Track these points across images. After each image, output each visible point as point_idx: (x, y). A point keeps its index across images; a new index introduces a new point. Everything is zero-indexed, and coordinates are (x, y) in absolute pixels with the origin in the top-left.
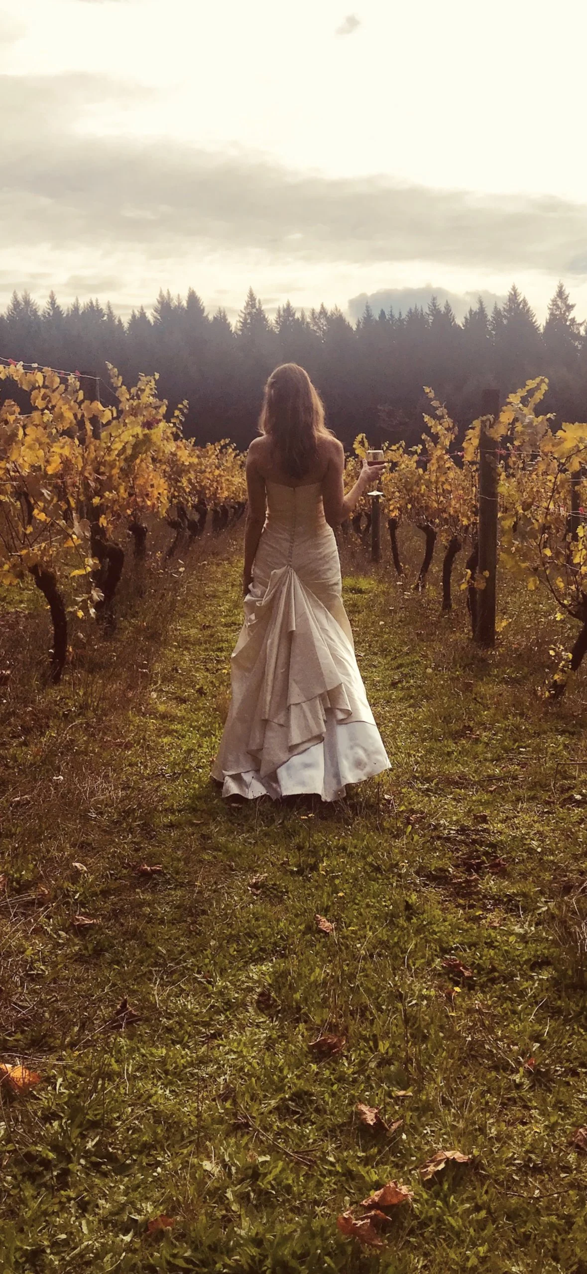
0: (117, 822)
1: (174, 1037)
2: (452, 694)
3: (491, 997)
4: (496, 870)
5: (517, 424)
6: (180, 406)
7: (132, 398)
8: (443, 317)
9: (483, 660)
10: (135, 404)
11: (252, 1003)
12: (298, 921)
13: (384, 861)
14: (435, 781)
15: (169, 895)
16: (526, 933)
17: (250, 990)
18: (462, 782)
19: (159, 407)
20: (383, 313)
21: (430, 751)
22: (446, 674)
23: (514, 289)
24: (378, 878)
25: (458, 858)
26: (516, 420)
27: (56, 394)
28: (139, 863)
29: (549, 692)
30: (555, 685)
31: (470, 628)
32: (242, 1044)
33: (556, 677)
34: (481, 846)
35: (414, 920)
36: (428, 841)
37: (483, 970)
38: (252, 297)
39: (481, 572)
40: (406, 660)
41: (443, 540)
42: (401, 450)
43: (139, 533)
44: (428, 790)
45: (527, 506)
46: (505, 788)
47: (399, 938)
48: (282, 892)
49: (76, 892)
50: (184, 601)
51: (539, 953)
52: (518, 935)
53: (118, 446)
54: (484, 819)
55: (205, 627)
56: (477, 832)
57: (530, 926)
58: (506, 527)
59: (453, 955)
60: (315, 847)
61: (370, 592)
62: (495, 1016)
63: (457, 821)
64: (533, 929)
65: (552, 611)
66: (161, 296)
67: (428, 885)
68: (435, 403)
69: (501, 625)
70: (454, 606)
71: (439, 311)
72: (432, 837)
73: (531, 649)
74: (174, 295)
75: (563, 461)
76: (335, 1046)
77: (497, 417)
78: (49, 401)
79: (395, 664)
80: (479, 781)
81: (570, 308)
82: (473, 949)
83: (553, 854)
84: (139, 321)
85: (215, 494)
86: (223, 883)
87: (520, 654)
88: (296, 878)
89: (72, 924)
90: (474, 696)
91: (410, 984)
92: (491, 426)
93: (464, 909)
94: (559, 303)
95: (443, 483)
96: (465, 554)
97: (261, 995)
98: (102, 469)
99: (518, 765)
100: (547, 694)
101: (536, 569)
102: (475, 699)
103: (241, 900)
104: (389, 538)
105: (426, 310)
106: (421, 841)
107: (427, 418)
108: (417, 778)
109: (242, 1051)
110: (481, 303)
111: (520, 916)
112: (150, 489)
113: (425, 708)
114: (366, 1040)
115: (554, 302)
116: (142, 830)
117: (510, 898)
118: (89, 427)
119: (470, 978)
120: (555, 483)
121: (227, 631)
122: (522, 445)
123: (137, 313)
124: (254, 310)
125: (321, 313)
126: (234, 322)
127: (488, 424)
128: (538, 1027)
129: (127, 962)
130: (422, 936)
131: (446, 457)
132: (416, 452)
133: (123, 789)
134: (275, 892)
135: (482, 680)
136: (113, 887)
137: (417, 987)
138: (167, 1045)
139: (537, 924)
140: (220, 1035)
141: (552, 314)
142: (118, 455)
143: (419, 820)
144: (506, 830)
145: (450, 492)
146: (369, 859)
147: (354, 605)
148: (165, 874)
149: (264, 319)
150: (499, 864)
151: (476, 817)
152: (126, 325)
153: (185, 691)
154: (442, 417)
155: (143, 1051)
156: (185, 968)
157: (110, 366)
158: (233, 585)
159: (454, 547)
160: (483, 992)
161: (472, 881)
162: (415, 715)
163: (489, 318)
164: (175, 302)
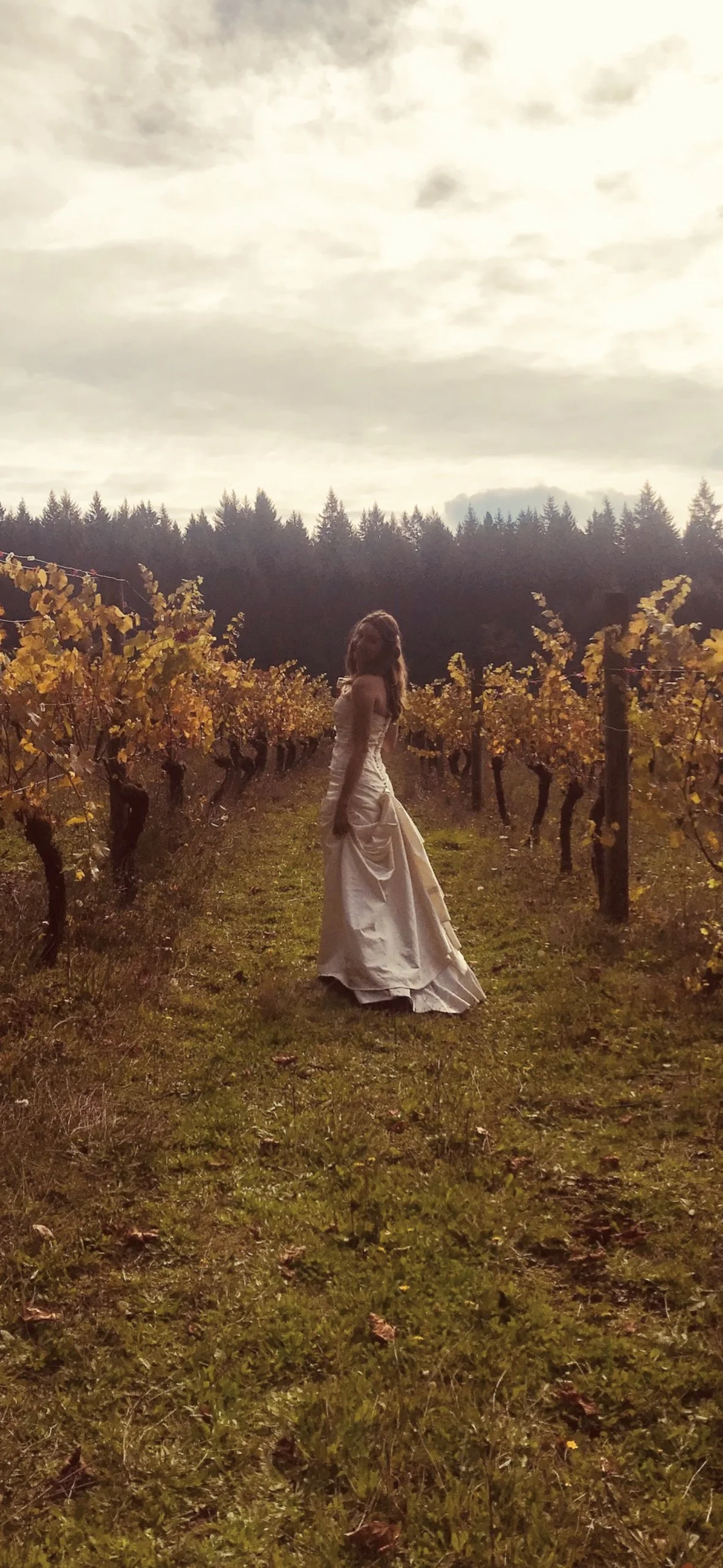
0: (104, 1163)
1: (143, 1515)
2: (573, 985)
3: (625, 1451)
4: (631, 1242)
5: (651, 636)
6: (234, 619)
7: (170, 607)
8: (562, 522)
9: (614, 940)
10: (173, 614)
11: (266, 1454)
12: (343, 1321)
13: (472, 1228)
14: (547, 1108)
15: (165, 1276)
16: (675, 1343)
17: (267, 1432)
18: (584, 1110)
19: (205, 619)
20: (489, 516)
21: (542, 1063)
22: (566, 958)
23: (647, 487)
24: (463, 1255)
25: (578, 1222)
26: (650, 631)
27: (63, 595)
28: (127, 1227)
29: (702, 983)
30: (708, 975)
31: (596, 896)
32: (243, 1531)
33: (710, 964)
34: (610, 1206)
35: (512, 1323)
36: (536, 1197)
37: (613, 1403)
38: (332, 499)
39: (609, 823)
40: (513, 937)
41: (559, 784)
42: (508, 673)
43: (175, 772)
44: (537, 1120)
45: (667, 739)
46: (643, 1119)
47: (489, 1352)
48: (324, 1275)
49: (33, 1269)
50: (230, 859)
51: (695, 1377)
52: (663, 1346)
53: (146, 663)
54: (615, 1165)
55: (255, 892)
56: (604, 1184)
57: (681, 1331)
58: (640, 766)
59: (567, 1378)
60: (376, 1205)
61: (468, 848)
62: (629, 1483)
63: (577, 1168)
64: (684, 1336)
65: (702, 876)
66: (225, 498)
67: (534, 1264)
68: (547, 613)
69: (636, 892)
70: (576, 868)
71: (555, 514)
72: (542, 1191)
73: (677, 926)
74: (240, 497)
75: (713, 680)
76: (384, 1540)
77: (625, 629)
78: (54, 605)
79: (497, 942)
80: (609, 1108)
81: (715, 509)
82: (598, 1369)
83: (711, 1220)
84: (198, 527)
85: (279, 727)
86: (242, 1258)
87: (662, 932)
88: (346, 1254)
89: (20, 1319)
90: (601, 987)
91: (504, 1429)
92: (618, 639)
93: (585, 1302)
94: (703, 503)
95: (559, 711)
96: (588, 800)
97: (282, 1442)
98: (125, 692)
99: (661, 1085)
100: (699, 985)
101: (680, 821)
102: (603, 992)
103: (266, 1285)
104: (493, 781)
105: (541, 513)
106: (527, 1195)
107: (537, 632)
108: (523, 1103)
109: (242, 1545)
110: (607, 504)
111: (665, 1316)
112: (189, 718)
113: (537, 1004)
114: (434, 1527)
115: (697, 503)
116: (139, 1175)
117: (652, 1286)
118: (107, 639)
119: (593, 1417)
120: (702, 709)
121: (282, 897)
122: (659, 662)
123: (197, 518)
124: (335, 514)
125: (414, 517)
126: (312, 528)
127: (614, 635)
128: (696, 1507)
129: (93, 1382)
130: (523, 1347)
131: (562, 678)
132: (525, 675)
133: (120, 1114)
134: (314, 1274)
135: (612, 965)
136: (86, 1262)
137: (513, 1432)
138: (131, 1529)
139: (691, 1329)
140: (213, 1512)
141: (693, 516)
142: (145, 675)
143: (525, 1165)
144: (645, 1182)
145: (567, 723)
146: (452, 1226)
147: (447, 865)
148: (162, 1244)
149: (347, 524)
150: (634, 1234)
151: (603, 1162)
152: (183, 532)
153: (219, 976)
154: (556, 630)
155: (93, 1541)
156: (176, 1395)
157: (144, 569)
158: (295, 838)
159: (574, 792)
160: (612, 1441)
161: (596, 1259)
162: (524, 1013)
163: (618, 521)
164: (241, 506)
